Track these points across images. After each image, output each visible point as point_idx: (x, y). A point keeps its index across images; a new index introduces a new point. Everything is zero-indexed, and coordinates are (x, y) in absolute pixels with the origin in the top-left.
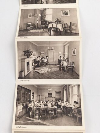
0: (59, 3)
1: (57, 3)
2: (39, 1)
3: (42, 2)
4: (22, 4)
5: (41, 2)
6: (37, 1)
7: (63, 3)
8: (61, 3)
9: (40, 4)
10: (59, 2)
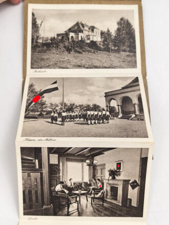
0: (106, 215)
1: (101, 216)
2: (62, 211)
3: (68, 212)
4: (25, 214)
5: (66, 213)
6: (58, 210)
7: (115, 216)
8: (109, 216)
9: (65, 215)
10: (107, 213)
